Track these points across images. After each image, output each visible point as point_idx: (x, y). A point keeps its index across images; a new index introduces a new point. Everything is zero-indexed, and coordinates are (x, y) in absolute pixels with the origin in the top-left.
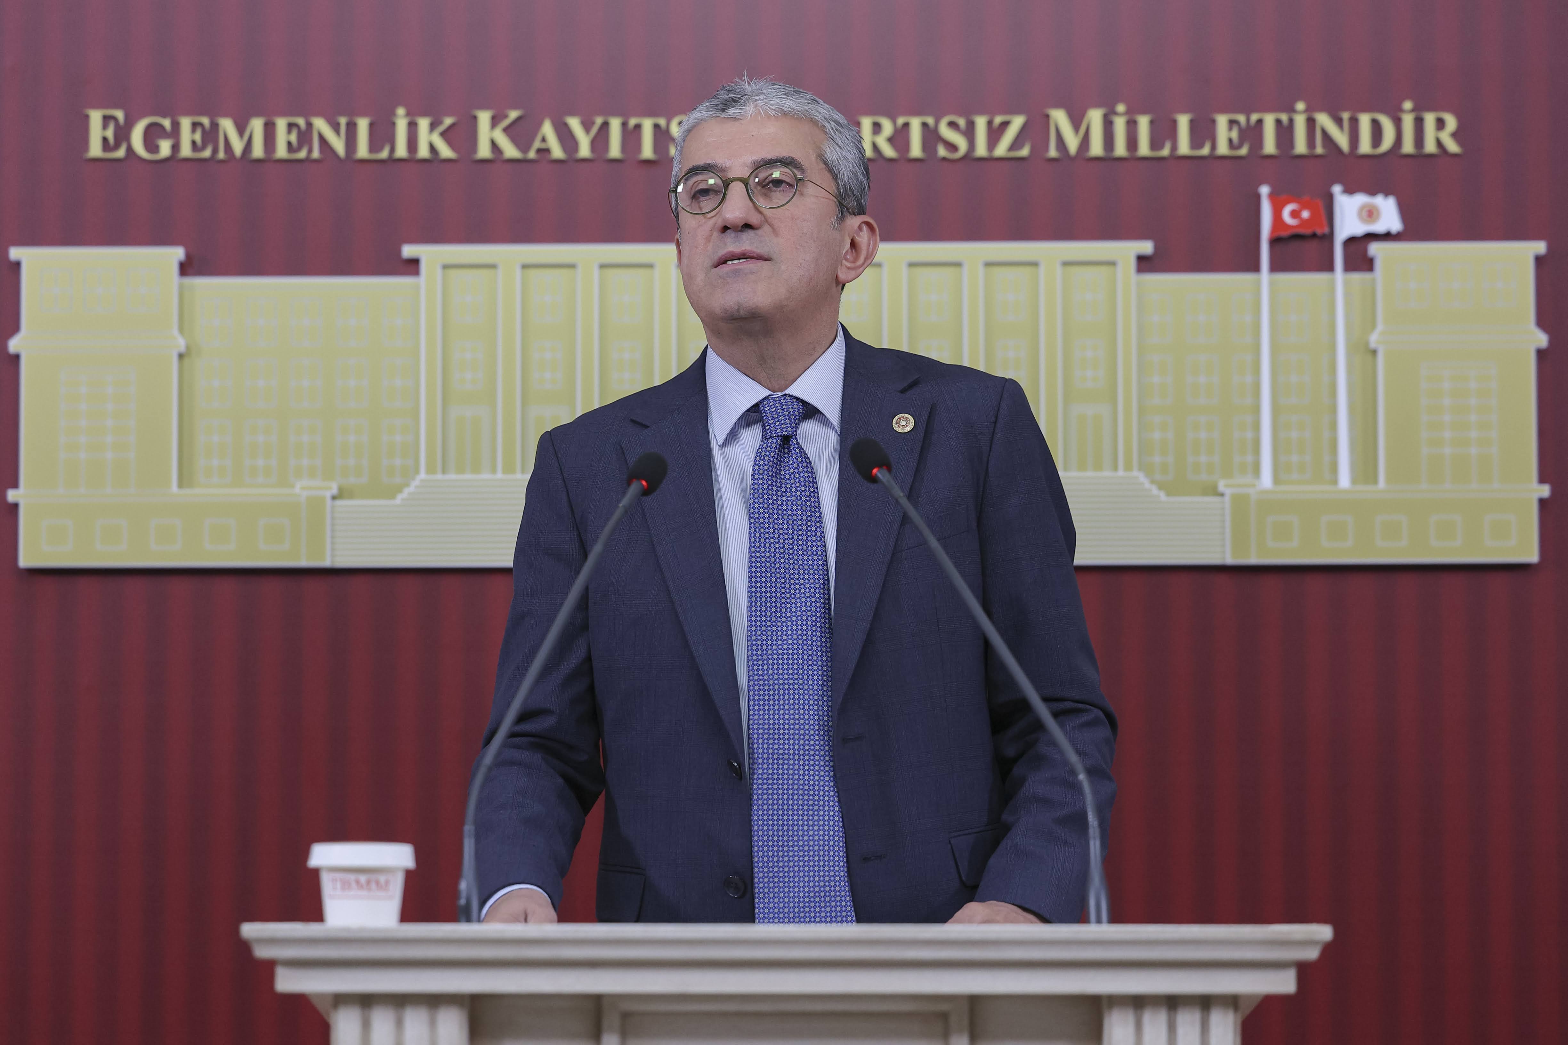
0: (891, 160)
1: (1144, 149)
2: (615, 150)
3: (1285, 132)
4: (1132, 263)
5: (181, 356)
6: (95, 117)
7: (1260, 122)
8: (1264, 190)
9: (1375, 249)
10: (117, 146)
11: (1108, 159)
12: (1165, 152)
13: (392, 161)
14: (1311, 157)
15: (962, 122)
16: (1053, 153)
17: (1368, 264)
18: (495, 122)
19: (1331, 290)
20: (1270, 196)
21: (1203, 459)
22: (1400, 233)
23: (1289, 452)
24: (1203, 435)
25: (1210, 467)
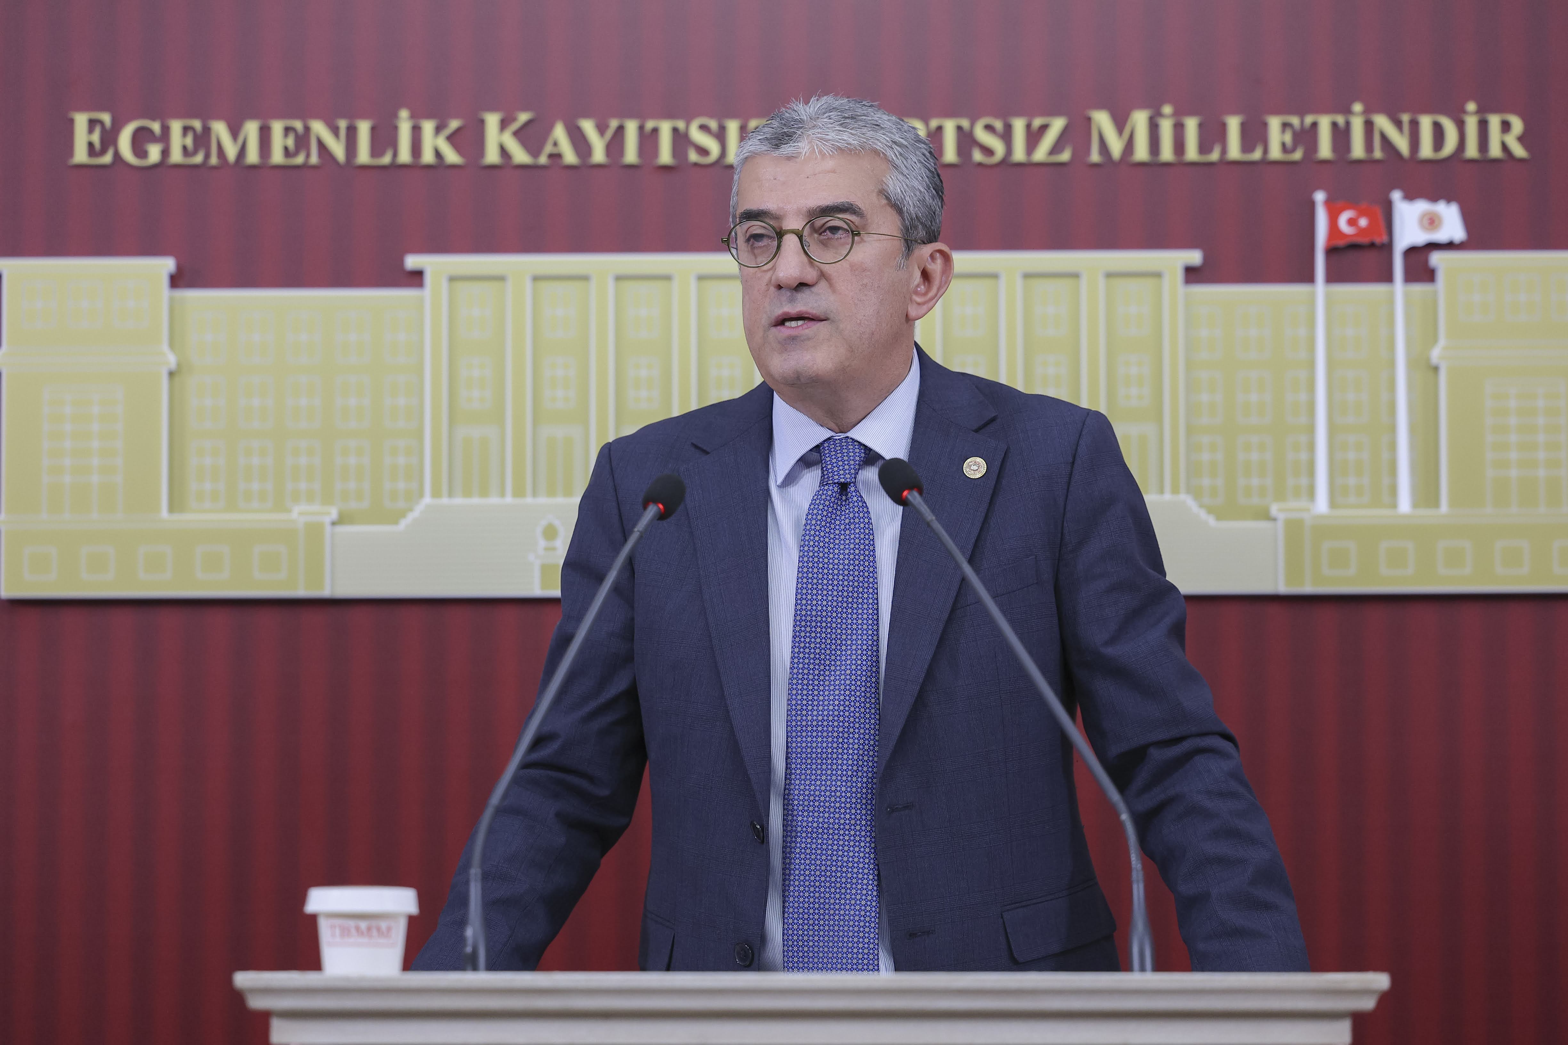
2: (631, 155)
3: (1341, 136)
4: (1180, 275)
5: (171, 374)
6: (81, 120)
7: (1315, 125)
8: (1320, 197)
9: (1436, 259)
10: (103, 152)
11: (1154, 165)
12: (1215, 156)
13: (395, 167)
14: (1368, 162)
15: (998, 125)
16: (1095, 157)
17: (1429, 275)
18: (504, 124)
19: (1391, 302)
20: (1328, 202)
21: (1255, 482)
22: (1463, 241)
23: (1346, 474)
24: (1255, 457)
25: (1262, 491)
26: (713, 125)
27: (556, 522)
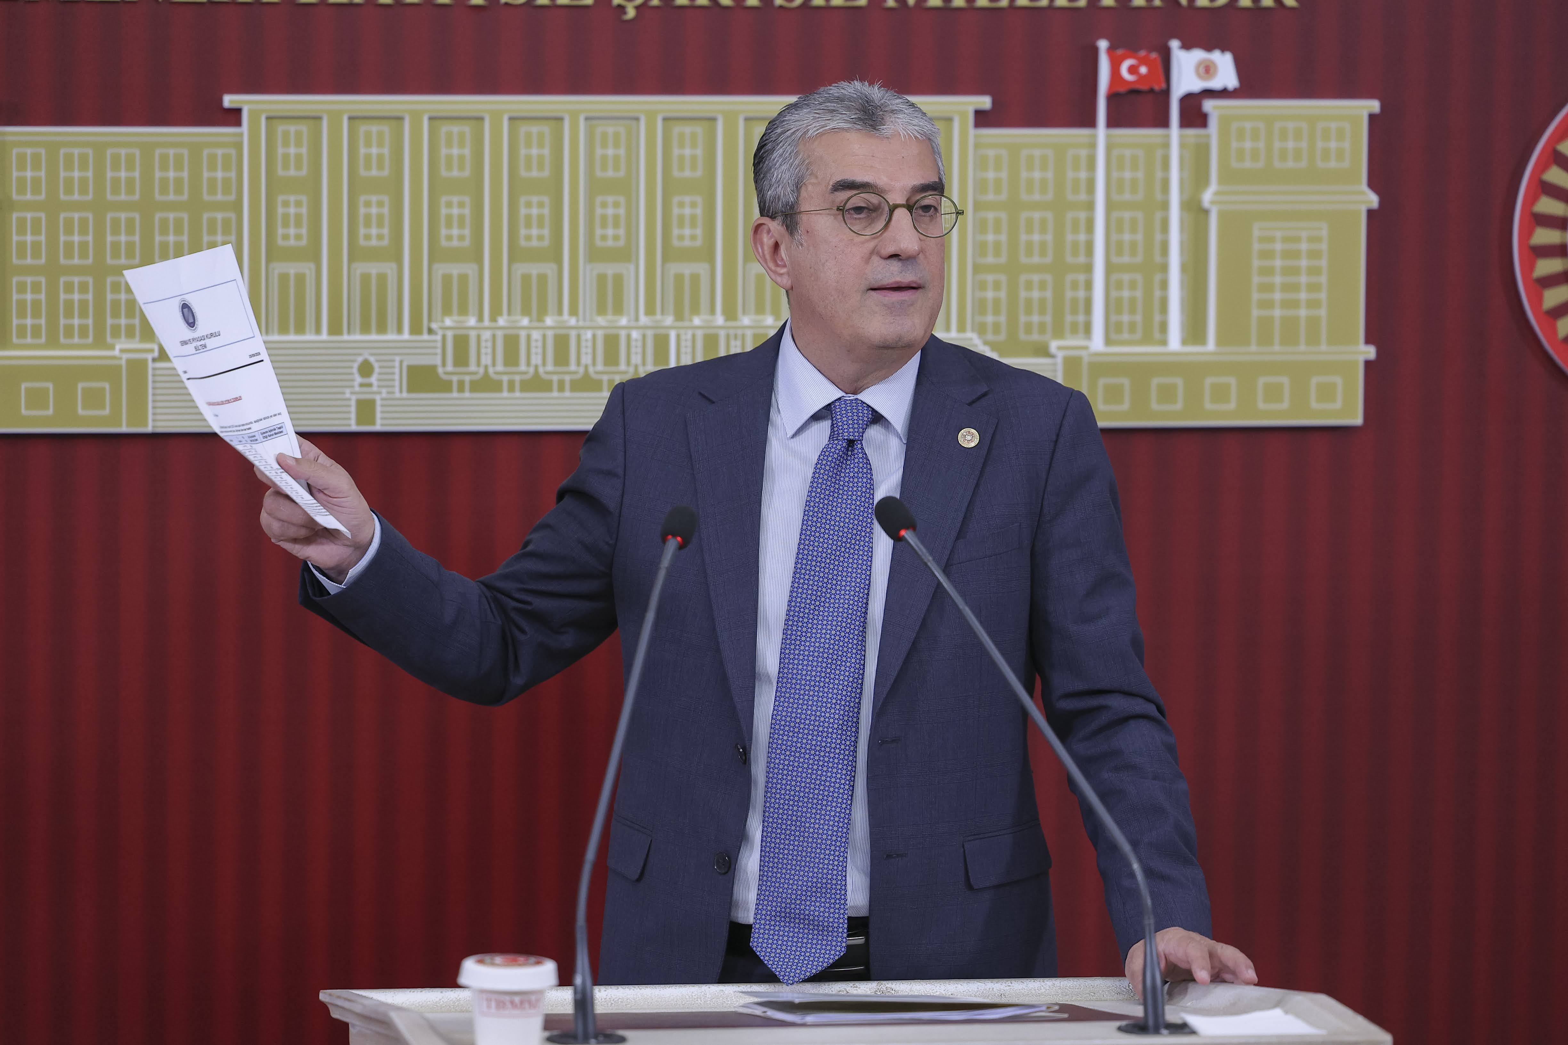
0: (729, 8)
1: (982, 1)
4: (970, 118)
8: (1103, 45)
9: (1210, 105)
11: (946, 10)
12: (1004, 3)
13: (212, 3)
14: (1148, 10)
16: (891, 3)
17: (1201, 120)
19: (1167, 145)
20: (1110, 50)
21: (1035, 318)
22: (1235, 90)
23: (1119, 311)
24: (1036, 294)
25: (1042, 328)
27: (372, 359)
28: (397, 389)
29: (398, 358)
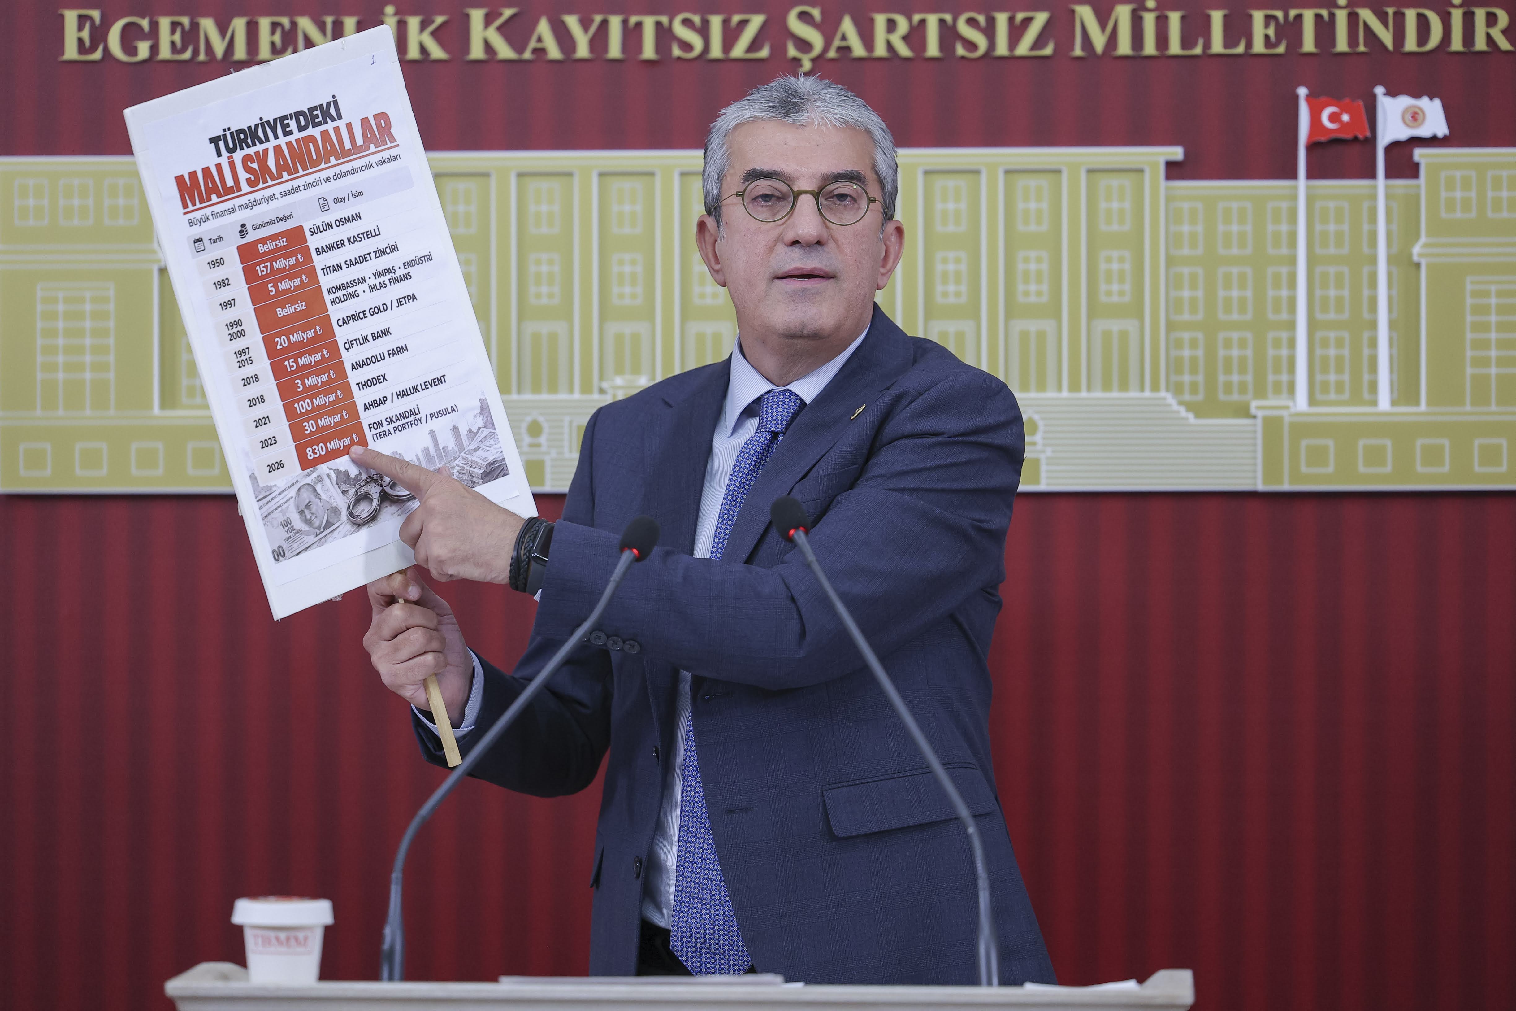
0: (907, 59)
1: (1175, 47)
2: (615, 51)
3: (1325, 29)
4: (1161, 170)
5: (162, 271)
6: (71, 17)
7: (1299, 17)
8: (1302, 91)
9: (1419, 154)
10: (93, 49)
11: (1137, 58)
12: (1198, 50)
14: (1353, 55)
15: (981, 19)
16: (1078, 52)
17: (1412, 171)
18: (488, 20)
19: (1374, 197)
20: (1308, 98)
21: (1235, 378)
22: (1445, 137)
23: (1325, 370)
24: (1235, 353)
25: (1243, 388)
26: (697, 19)
27: (541, 419)
28: (566, 450)
29: (567, 419)
